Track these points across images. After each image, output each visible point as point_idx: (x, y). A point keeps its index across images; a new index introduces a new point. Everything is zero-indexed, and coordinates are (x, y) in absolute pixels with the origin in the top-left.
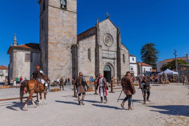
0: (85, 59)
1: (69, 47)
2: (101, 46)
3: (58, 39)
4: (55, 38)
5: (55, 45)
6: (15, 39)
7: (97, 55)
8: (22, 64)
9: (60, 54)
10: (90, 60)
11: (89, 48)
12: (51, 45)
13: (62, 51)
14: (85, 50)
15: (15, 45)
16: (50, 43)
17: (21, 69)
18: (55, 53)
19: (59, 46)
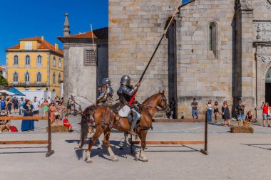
0: (199, 52)
1: (159, 25)
2: (249, 11)
3: (131, 8)
4: (124, 8)
5: (125, 23)
6: (67, 23)
7: (238, 38)
8: (79, 71)
9: (137, 44)
10: (215, 52)
11: (211, 19)
12: (115, 25)
13: (142, 37)
14: (199, 28)
15: (66, 35)
16: (114, 21)
17: (77, 80)
18: (124, 43)
19: (134, 25)
